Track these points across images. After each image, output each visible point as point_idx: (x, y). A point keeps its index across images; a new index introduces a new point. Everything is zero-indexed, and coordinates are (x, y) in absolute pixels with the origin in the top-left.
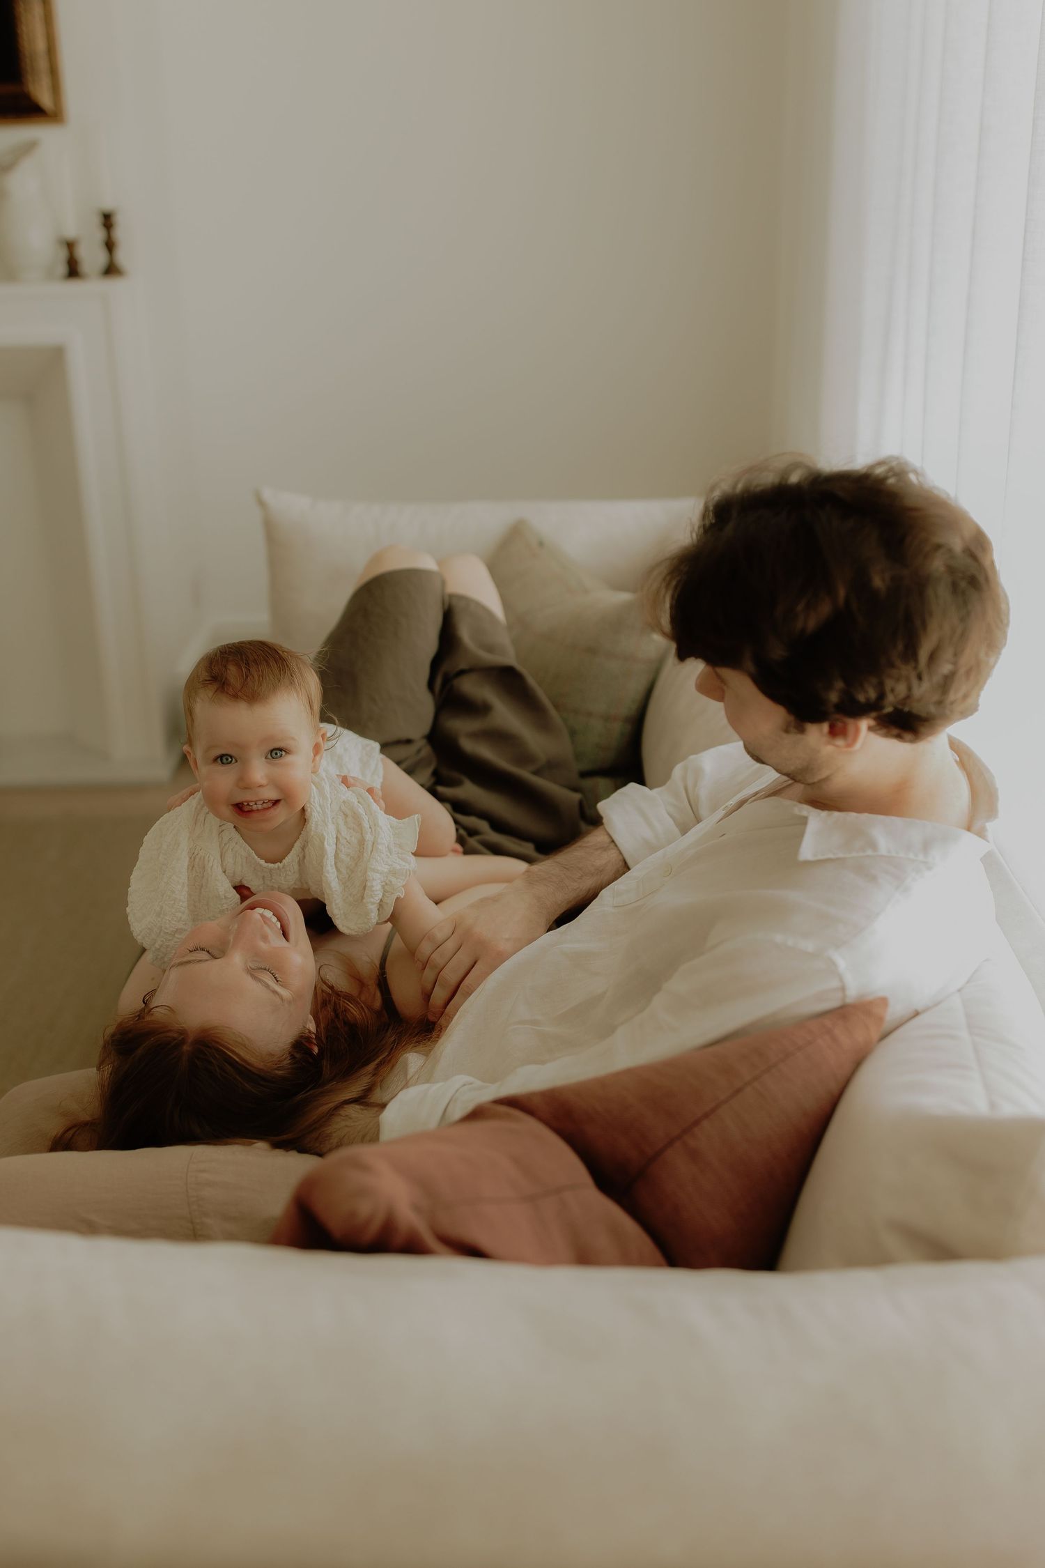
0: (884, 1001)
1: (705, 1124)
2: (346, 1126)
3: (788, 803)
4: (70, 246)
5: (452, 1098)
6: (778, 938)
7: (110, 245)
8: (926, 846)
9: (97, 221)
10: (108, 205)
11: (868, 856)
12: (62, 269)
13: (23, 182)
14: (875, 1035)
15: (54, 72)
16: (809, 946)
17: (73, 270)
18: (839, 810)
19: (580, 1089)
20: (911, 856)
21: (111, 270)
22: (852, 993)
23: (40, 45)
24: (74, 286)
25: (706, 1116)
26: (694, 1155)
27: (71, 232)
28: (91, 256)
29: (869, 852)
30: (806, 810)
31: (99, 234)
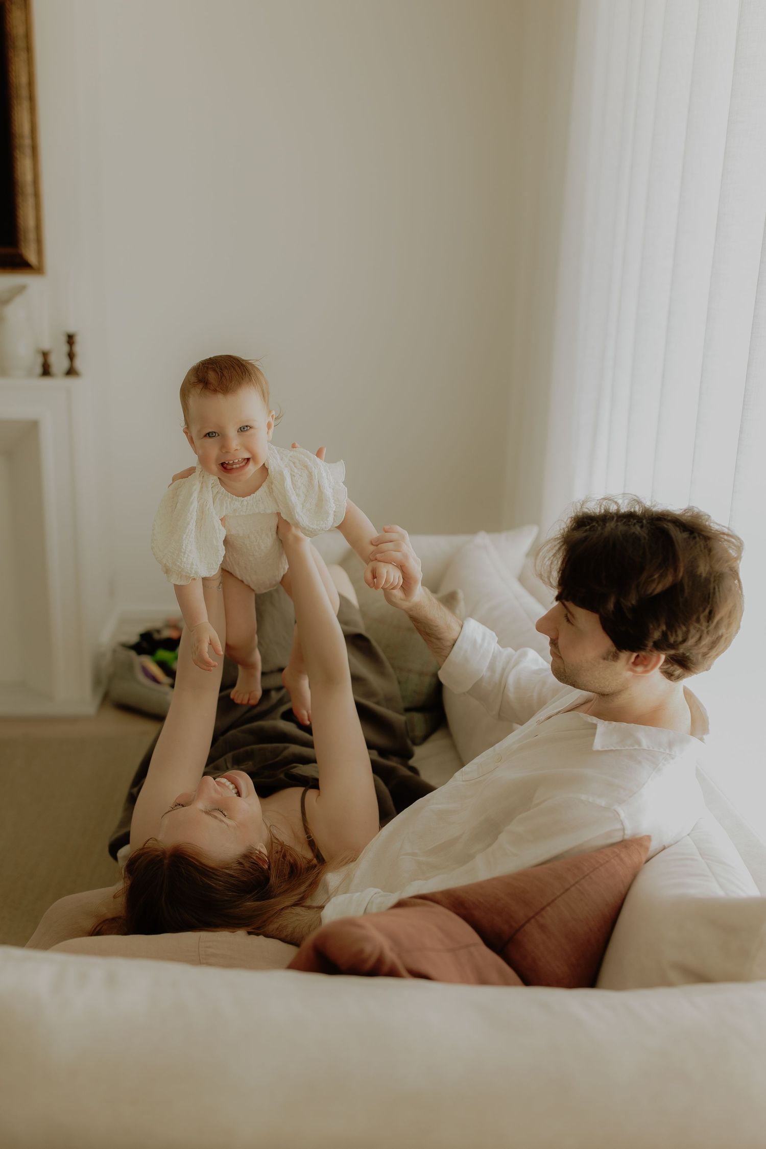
0: (649, 838)
1: (548, 908)
2: (297, 920)
3: (582, 715)
4: (45, 355)
5: (370, 901)
6: (583, 797)
7: (71, 356)
8: (671, 745)
9: (64, 339)
10: (71, 329)
11: (635, 749)
12: (39, 369)
13: (16, 312)
14: (644, 860)
15: (39, 241)
16: (602, 802)
17: (46, 371)
18: (615, 721)
19: (467, 889)
20: (662, 750)
21: (71, 372)
22: (629, 833)
23: (31, 223)
24: (47, 381)
25: (549, 905)
26: (543, 928)
27: (46, 346)
28: (59, 362)
29: (636, 747)
30: (595, 720)
31: (65, 348)
